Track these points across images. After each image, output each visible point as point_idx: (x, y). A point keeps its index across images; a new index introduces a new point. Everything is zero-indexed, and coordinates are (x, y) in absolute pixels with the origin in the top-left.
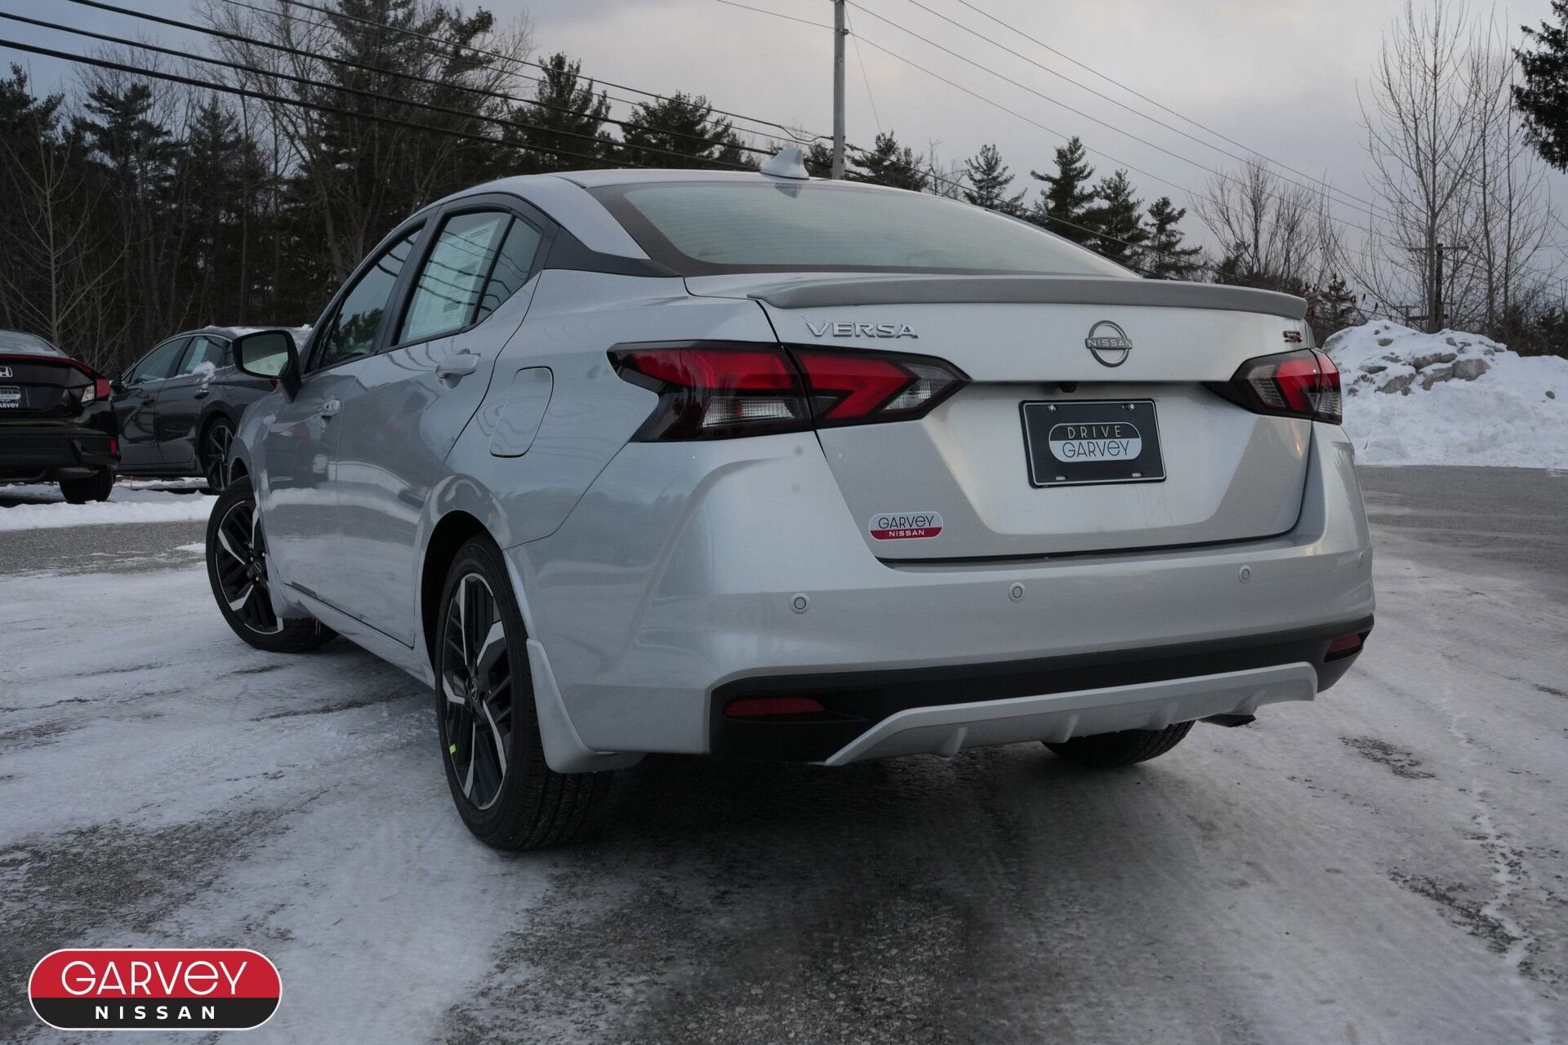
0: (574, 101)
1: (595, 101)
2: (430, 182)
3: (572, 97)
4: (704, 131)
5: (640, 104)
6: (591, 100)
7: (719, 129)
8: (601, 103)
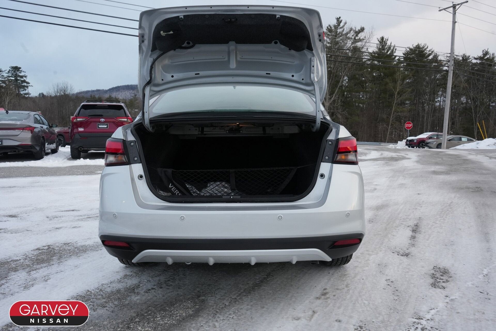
0: (386, 48)
1: (392, 48)
2: (346, 72)
3: (386, 47)
4: (426, 53)
5: (408, 48)
6: (391, 48)
7: (430, 52)
8: (393, 48)
